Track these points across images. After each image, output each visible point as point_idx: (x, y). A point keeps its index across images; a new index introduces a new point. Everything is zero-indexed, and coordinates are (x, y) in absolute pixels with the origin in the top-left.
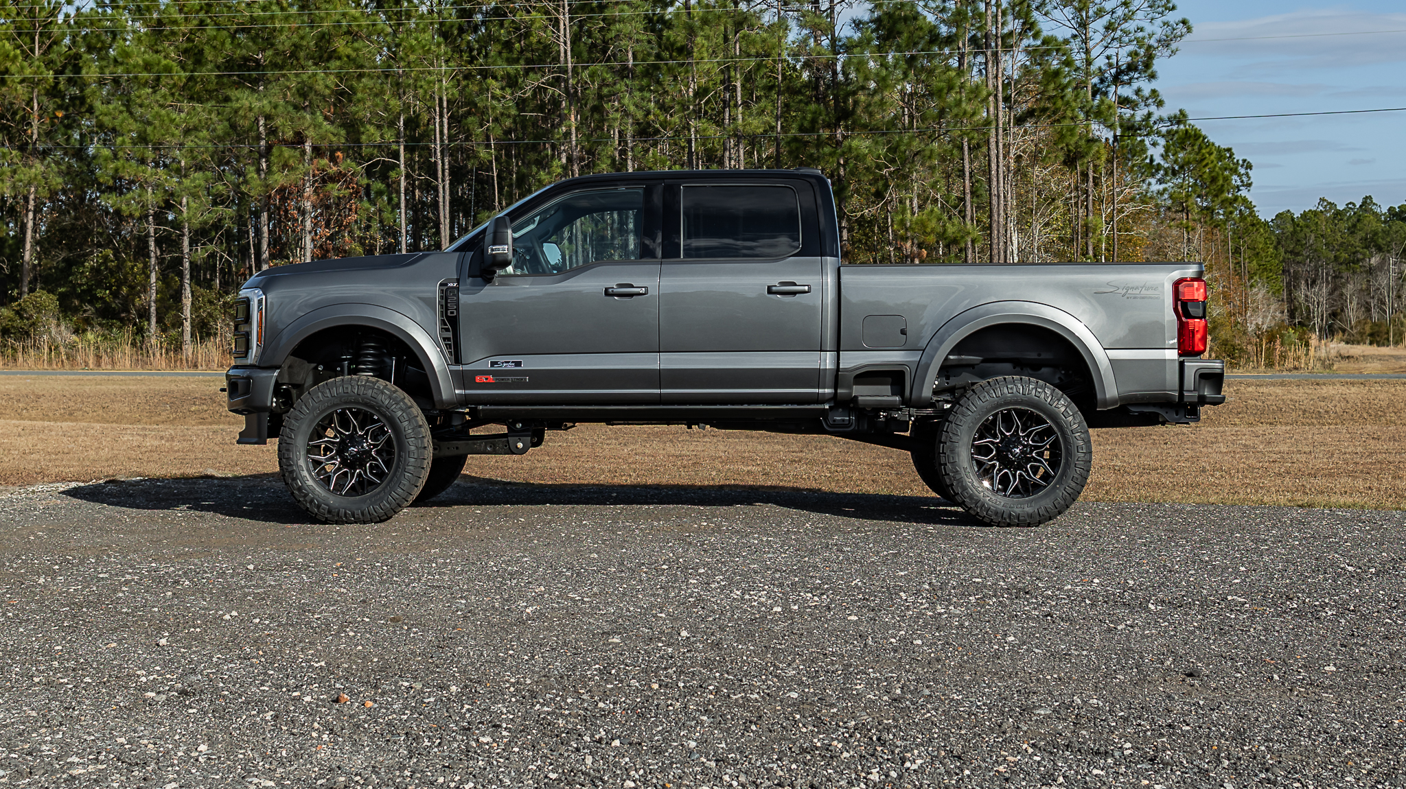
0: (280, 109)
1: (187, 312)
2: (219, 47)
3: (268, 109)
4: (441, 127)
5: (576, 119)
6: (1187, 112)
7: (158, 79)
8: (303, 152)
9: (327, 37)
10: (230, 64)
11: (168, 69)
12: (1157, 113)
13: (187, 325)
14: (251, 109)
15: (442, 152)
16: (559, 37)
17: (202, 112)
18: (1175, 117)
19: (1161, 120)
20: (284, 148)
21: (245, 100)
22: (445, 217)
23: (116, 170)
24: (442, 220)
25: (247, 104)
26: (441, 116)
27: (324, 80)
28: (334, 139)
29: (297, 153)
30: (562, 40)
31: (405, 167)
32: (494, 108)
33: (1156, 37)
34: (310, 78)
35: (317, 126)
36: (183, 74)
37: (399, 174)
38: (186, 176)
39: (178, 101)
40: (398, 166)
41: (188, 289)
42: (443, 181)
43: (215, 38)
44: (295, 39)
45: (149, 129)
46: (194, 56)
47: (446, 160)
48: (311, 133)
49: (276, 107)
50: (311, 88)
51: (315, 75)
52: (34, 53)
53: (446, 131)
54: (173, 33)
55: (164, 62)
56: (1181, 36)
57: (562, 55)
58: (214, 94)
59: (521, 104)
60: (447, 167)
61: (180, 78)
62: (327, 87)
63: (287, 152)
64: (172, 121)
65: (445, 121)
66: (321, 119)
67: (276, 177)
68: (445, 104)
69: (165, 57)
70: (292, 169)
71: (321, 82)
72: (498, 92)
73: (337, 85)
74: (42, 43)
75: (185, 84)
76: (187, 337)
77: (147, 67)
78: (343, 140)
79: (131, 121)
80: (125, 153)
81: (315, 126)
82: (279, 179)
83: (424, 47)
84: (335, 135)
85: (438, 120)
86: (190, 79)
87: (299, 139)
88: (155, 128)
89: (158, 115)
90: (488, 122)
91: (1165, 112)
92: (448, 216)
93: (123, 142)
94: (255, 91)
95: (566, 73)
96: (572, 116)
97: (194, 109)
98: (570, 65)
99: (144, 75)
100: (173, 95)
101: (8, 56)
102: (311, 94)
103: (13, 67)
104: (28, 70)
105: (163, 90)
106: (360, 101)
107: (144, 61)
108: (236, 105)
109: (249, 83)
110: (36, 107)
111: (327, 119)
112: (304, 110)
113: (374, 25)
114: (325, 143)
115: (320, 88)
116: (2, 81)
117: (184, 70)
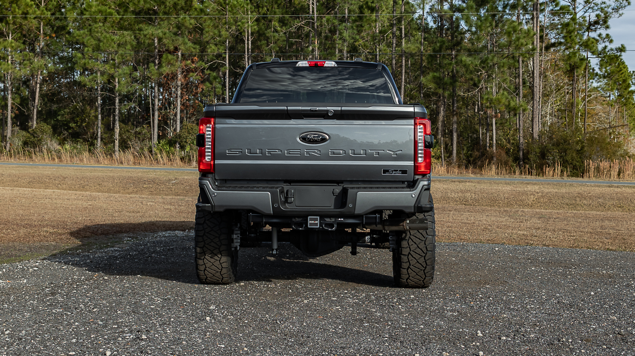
0: (167, 35)
1: (117, 136)
3: (161, 35)
4: (248, 44)
5: (318, 43)
6: (626, 46)
7: (106, 18)
8: (178, 57)
10: (141, 12)
11: (111, 14)
12: (610, 46)
13: (117, 142)
15: (248, 57)
17: (128, 36)
18: (619, 48)
19: (612, 50)
20: (169, 55)
21: (149, 30)
23: (85, 64)
25: (150, 32)
26: (248, 40)
27: (190, 20)
28: (194, 50)
29: (175, 57)
31: (229, 65)
32: (274, 37)
33: (612, 7)
34: (182, 19)
35: (185, 44)
36: (118, 16)
37: (226, 69)
38: (118, 67)
39: (115, 30)
40: (225, 65)
41: (118, 125)
45: (101, 44)
47: (250, 62)
48: (182, 47)
49: (165, 34)
50: (183, 25)
51: (185, 18)
52: (41, 4)
53: (250, 47)
55: (108, 10)
56: (625, 7)
58: (133, 27)
59: (289, 36)
61: (116, 18)
62: (191, 24)
63: (170, 57)
64: (113, 40)
65: (250, 42)
66: (187, 40)
67: (164, 69)
68: (250, 33)
69: (109, 8)
70: (172, 65)
71: (188, 22)
73: (196, 24)
75: (119, 22)
76: (117, 148)
77: (100, 12)
78: (198, 51)
79: (92, 40)
80: (89, 56)
81: (184, 44)
82: (166, 70)
83: (240, 5)
84: (194, 48)
85: (246, 42)
86: (121, 19)
87: (176, 50)
88: (104, 43)
89: (105, 37)
90: (271, 43)
91: (613, 46)
93: (88, 50)
94: (154, 26)
95: (313, 20)
96: (316, 41)
97: (123, 34)
98: (315, 15)
99: (99, 16)
100: (112, 27)
101: (28, 5)
102: (183, 28)
103: (30, 11)
104: (38, 12)
105: (108, 25)
106: (207, 32)
107: (99, 9)
108: (145, 33)
109: (150, 22)
110: (42, 32)
111: (190, 40)
112: (178, 36)
114: (189, 52)
115: (188, 25)
116: (25, 18)
117: (119, 14)
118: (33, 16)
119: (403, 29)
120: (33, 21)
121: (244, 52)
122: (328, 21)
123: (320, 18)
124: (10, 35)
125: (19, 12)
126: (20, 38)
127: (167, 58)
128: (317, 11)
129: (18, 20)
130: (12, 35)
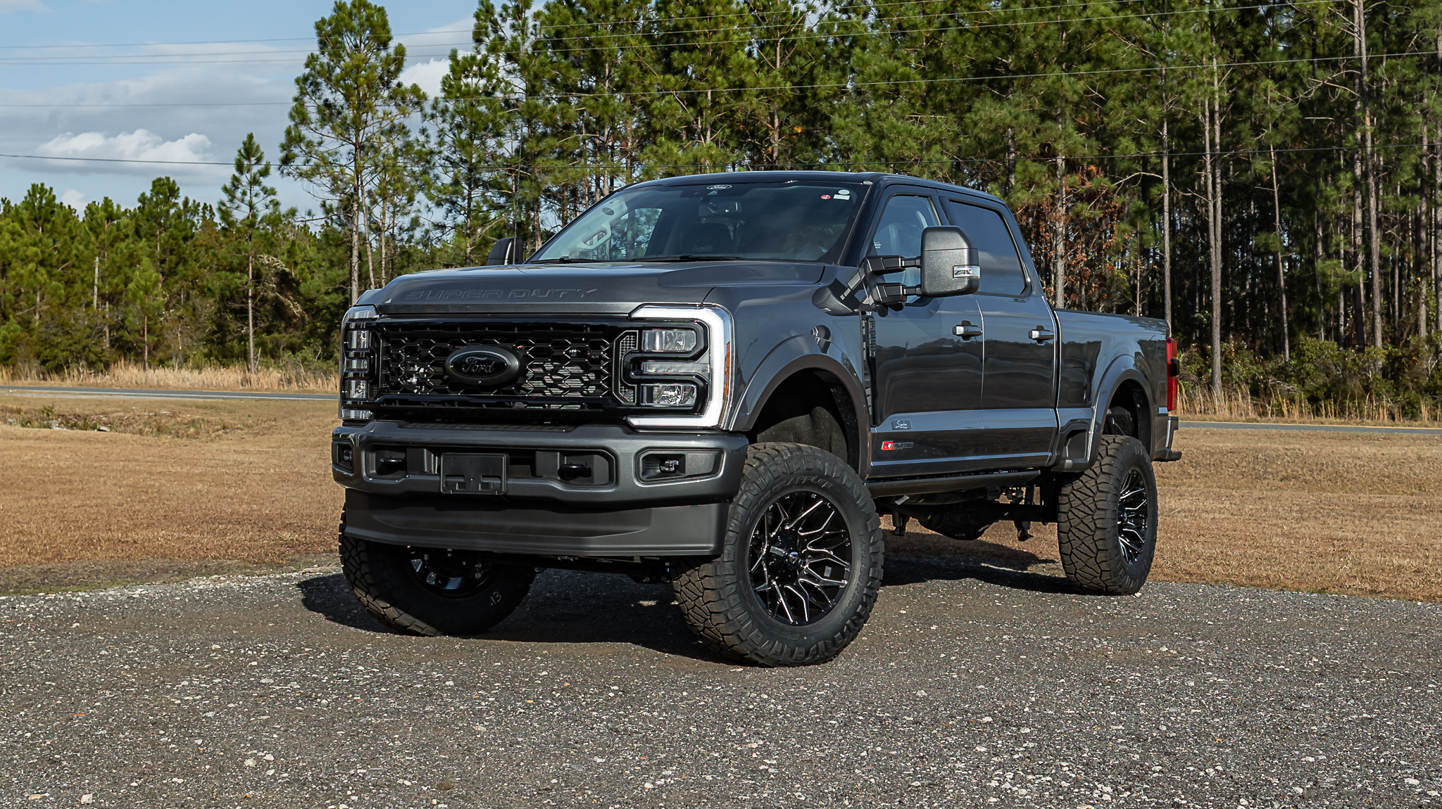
2: (960, 51)
3: (1008, 119)
4: (1212, 134)
5: (1372, 121)
7: (897, 89)
8: (1055, 167)
9: (1079, 37)
10: (976, 71)
11: (906, 77)
14: (991, 120)
15: (1213, 163)
16: (1352, 26)
17: (945, 124)
20: (1028, 162)
21: (989, 111)
22: (1216, 240)
24: (1212, 243)
26: (1212, 123)
27: (1072, 86)
28: (1086, 151)
29: (1047, 168)
30: (1356, 30)
31: (1169, 183)
32: (1272, 113)
34: (1054, 82)
35: (1068, 136)
36: (923, 82)
37: (1162, 191)
39: (919, 113)
40: (1161, 181)
42: (1214, 197)
43: (957, 42)
44: (1041, 41)
46: (935, 63)
47: (1218, 173)
48: (1060, 146)
49: (1016, 118)
50: (1057, 95)
51: (1059, 79)
52: (775, 65)
53: (1217, 140)
54: (914, 39)
55: (902, 70)
57: (1357, 47)
58: (959, 105)
59: (1305, 107)
60: (1218, 180)
61: (919, 86)
62: (1075, 92)
63: (1033, 167)
65: (1217, 128)
66: (1072, 130)
67: (1020, 195)
68: (1217, 108)
69: (906, 64)
70: (1039, 186)
71: (1067, 87)
72: (1277, 94)
73: (1088, 92)
74: (783, 55)
75: (927, 93)
77: (887, 75)
78: (1096, 152)
79: (869, 137)
81: (1066, 137)
82: (1025, 197)
83: (1185, 43)
84: (1086, 146)
85: (1208, 129)
86: (931, 87)
87: (1047, 153)
88: (890, 141)
89: (895, 129)
90: (1267, 128)
92: (1219, 238)
93: (859, 160)
94: (999, 99)
95: (1360, 69)
96: (1368, 119)
97: (936, 121)
98: (1364, 58)
99: (882, 85)
100: (913, 106)
101: (742, 67)
102: (1060, 102)
103: (749, 79)
104: (764, 84)
105: (902, 102)
106: (1113, 109)
108: (976, 117)
109: (1002, 91)
110: (777, 124)
111: (1080, 129)
112: (1055, 119)
113: (1127, 20)
114: (1077, 156)
115: (1069, 95)
116: (738, 96)
117: (924, 77)
118: (754, 91)
120: (755, 101)
121: (1204, 152)
122: (1389, 69)
123: (1373, 64)
124: (709, 133)
125: (723, 84)
126: (729, 138)
127: (1024, 171)
128: (1367, 49)
129: (723, 101)
130: (712, 133)
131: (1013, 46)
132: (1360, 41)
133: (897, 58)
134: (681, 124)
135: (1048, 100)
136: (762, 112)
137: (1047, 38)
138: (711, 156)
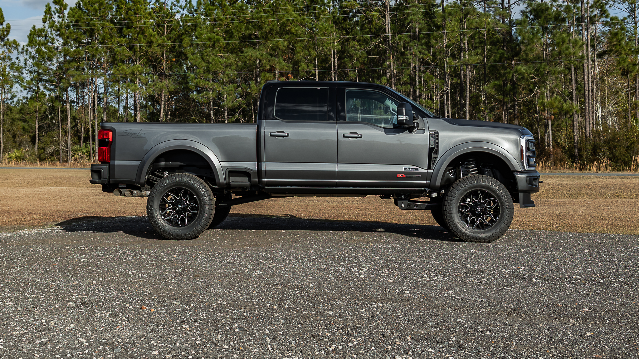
0: (265, 56)
2: (239, 30)
3: (259, 56)
4: (334, 61)
5: (393, 58)
7: (214, 44)
8: (275, 74)
9: (284, 25)
10: (244, 37)
11: (218, 40)
14: (252, 56)
15: (335, 73)
16: (385, 22)
17: (233, 58)
20: (266, 73)
21: (250, 53)
23: (197, 83)
26: (334, 58)
27: (283, 43)
28: (287, 69)
29: (272, 75)
30: (387, 23)
32: (357, 54)
34: (276, 42)
35: (280, 63)
36: (224, 42)
38: (225, 85)
39: (223, 53)
40: (315, 80)
43: (237, 26)
44: (271, 26)
45: (211, 65)
46: (229, 34)
47: (337, 77)
48: (277, 67)
49: (262, 56)
50: (277, 47)
51: (278, 41)
52: (164, 34)
53: (336, 64)
54: (220, 25)
55: (216, 37)
57: (387, 30)
58: (237, 51)
59: (368, 53)
61: (223, 44)
62: (284, 46)
63: (268, 75)
64: (220, 62)
65: (336, 60)
66: (281, 60)
68: (336, 52)
69: (217, 35)
71: (281, 44)
72: (358, 47)
73: (288, 46)
74: (167, 30)
75: (225, 46)
77: (210, 39)
78: (291, 69)
79: (203, 62)
80: (200, 76)
83: (325, 28)
84: (287, 67)
85: (332, 60)
86: (227, 44)
87: (273, 69)
88: (213, 65)
89: (213, 60)
90: (354, 60)
93: (200, 71)
94: (254, 48)
95: (388, 38)
96: (391, 57)
97: (229, 57)
98: (390, 34)
100: (220, 51)
101: (151, 35)
102: (278, 50)
103: (154, 40)
104: (160, 41)
105: (216, 49)
106: (298, 52)
107: (208, 36)
108: (246, 55)
109: (253, 45)
110: (165, 57)
111: (284, 60)
112: (275, 56)
113: (304, 19)
114: (284, 71)
115: (281, 47)
116: (150, 46)
117: (225, 40)
118: (156, 44)
119: (466, 44)
120: (156, 48)
121: (331, 69)
122: (400, 39)
123: (394, 37)
124: (138, 61)
125: (144, 42)
126: (146, 63)
127: (265, 76)
128: (391, 31)
129: (144, 48)
130: (139, 61)
131: (260, 28)
132: (388, 28)
133: (214, 32)
134: (127, 57)
135: (273, 49)
136: (159, 53)
137: (273, 26)
138: (139, 71)
